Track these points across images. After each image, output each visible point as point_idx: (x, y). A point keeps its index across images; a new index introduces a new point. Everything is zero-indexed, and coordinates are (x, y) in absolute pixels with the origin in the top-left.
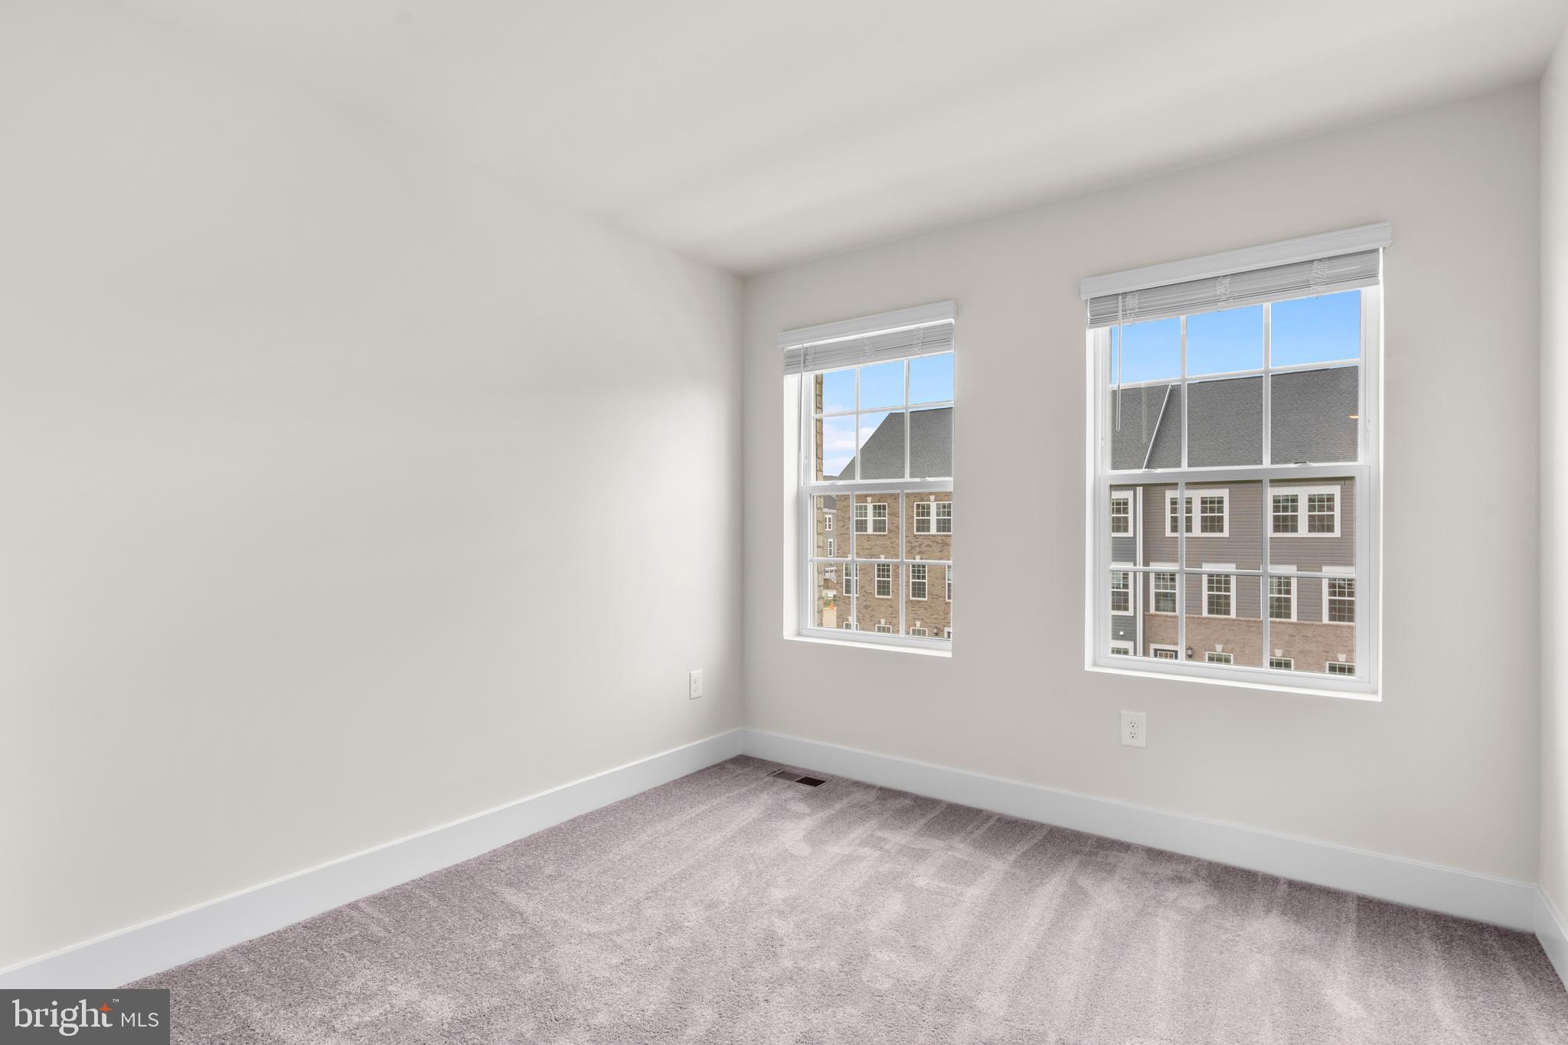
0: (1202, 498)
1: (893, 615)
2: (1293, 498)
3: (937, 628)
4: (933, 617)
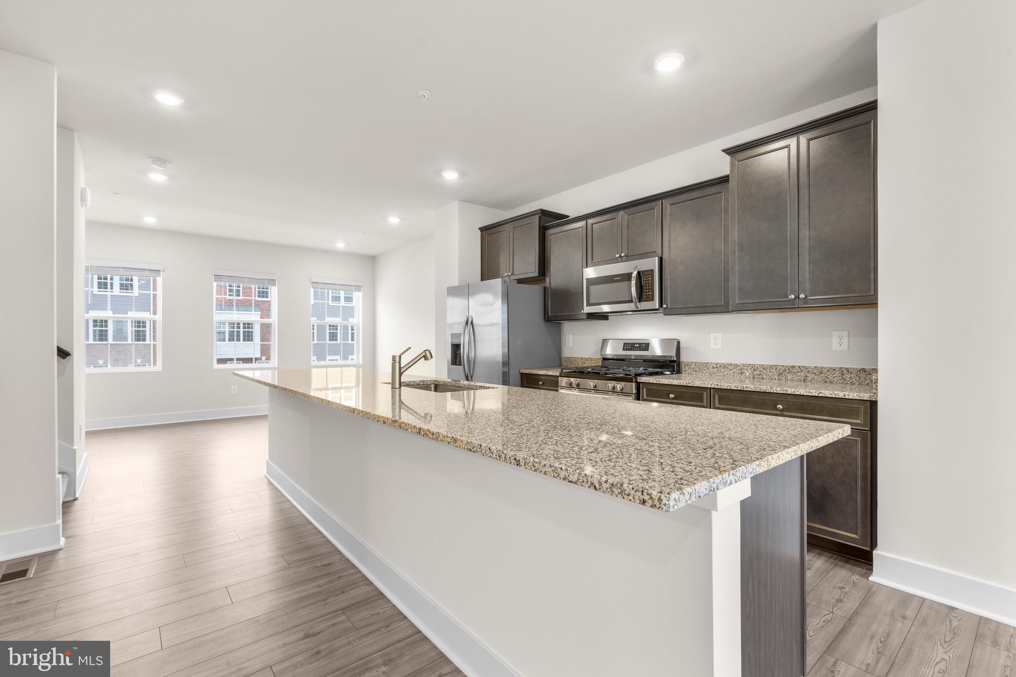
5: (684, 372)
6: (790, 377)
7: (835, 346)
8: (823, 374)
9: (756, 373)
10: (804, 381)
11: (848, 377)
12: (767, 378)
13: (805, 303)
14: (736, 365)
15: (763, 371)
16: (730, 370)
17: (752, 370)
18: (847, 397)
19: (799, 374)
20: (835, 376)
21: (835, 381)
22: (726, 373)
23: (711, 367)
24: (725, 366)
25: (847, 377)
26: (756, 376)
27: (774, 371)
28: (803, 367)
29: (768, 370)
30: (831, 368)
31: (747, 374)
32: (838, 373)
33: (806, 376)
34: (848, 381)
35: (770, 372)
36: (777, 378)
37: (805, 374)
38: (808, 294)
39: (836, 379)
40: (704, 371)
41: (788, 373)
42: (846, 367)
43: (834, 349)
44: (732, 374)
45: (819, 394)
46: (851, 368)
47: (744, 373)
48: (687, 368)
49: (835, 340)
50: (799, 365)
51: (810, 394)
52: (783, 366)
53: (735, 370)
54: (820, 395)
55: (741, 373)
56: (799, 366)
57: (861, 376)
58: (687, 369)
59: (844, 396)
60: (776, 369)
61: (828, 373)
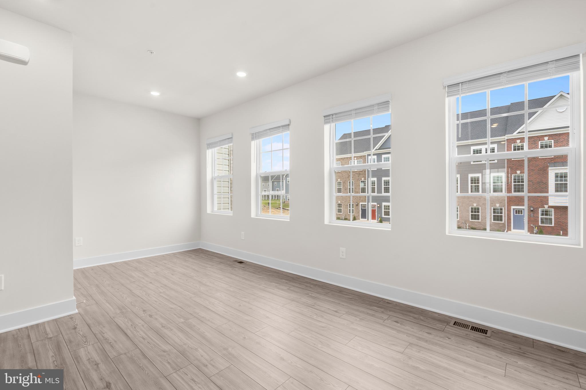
0: (473, 150)
1: (343, 200)
2: (493, 148)
3: (357, 203)
4: (356, 199)
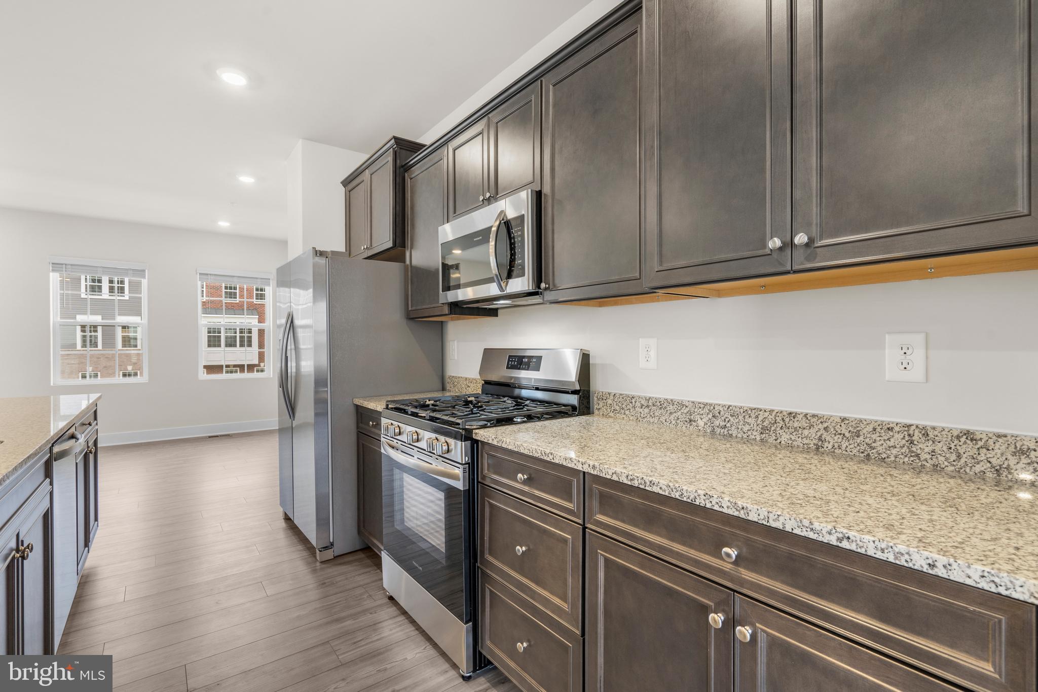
5: (596, 412)
6: (785, 438)
7: (891, 371)
8: (861, 438)
9: (717, 423)
10: (817, 449)
11: (927, 450)
12: (739, 435)
13: (809, 259)
14: (682, 405)
15: (732, 419)
16: (671, 413)
17: (710, 416)
18: (941, 572)
19: (806, 432)
20: (891, 443)
21: (893, 458)
22: (663, 419)
23: (638, 404)
24: (662, 404)
25: (924, 448)
26: (718, 430)
27: (751, 421)
28: (814, 416)
29: (741, 418)
30: (881, 424)
31: (701, 423)
32: (898, 439)
33: (820, 439)
34: (926, 460)
35: (745, 423)
36: (758, 438)
37: (819, 434)
38: (815, 231)
39: (894, 451)
40: (627, 412)
41: (781, 428)
42: (922, 423)
43: (887, 378)
44: (674, 422)
45: (840, 540)
46: (934, 428)
47: (695, 421)
48: (601, 404)
49: (891, 356)
50: (805, 411)
51: (812, 535)
52: (771, 411)
53: (679, 413)
54: (845, 544)
55: (691, 421)
56: (806, 415)
57: (961, 451)
58: (601, 406)
59: (932, 566)
60: (757, 417)
61: (874, 437)
